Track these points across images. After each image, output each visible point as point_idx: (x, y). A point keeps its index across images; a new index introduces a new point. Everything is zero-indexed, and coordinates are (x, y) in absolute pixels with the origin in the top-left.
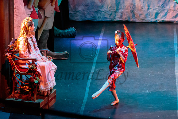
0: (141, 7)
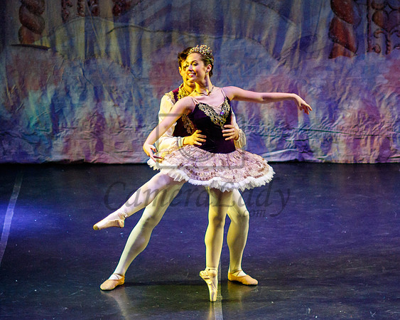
0: (120, 123)
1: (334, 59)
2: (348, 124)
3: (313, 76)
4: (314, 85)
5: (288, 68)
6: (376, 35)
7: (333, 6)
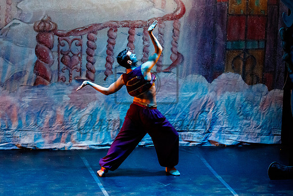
1: (36, 86)
2: (45, 126)
3: (24, 97)
4: (24, 102)
5: (8, 92)
6: (63, 71)
7: (37, 53)
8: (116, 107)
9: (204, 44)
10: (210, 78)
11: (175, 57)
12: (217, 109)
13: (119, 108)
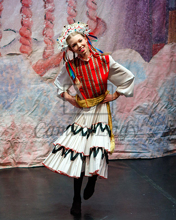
8: (9, 106)
9: (136, 4)
10: (148, 55)
11: (93, 25)
12: (159, 100)
13: (13, 107)
